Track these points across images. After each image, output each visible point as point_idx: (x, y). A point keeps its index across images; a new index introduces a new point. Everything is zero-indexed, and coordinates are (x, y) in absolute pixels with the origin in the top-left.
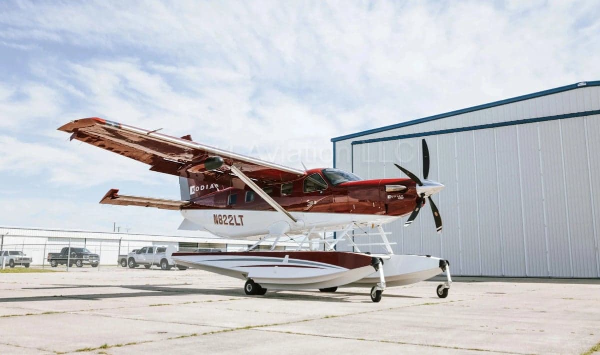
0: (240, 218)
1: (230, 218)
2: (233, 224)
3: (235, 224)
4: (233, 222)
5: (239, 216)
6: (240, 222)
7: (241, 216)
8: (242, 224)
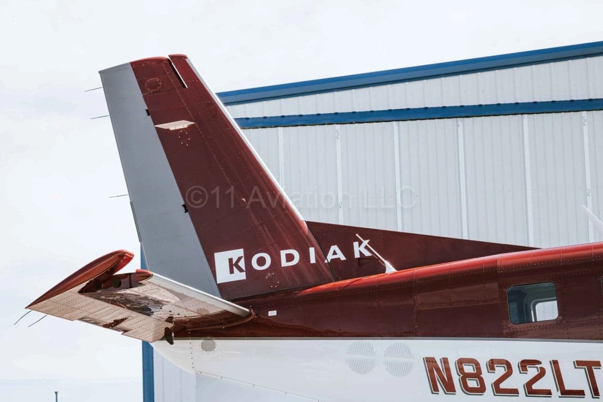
0: (582, 373)
1: (532, 372)
2: (548, 393)
3: (556, 393)
4: (547, 382)
5: (579, 364)
6: (584, 385)
7: (589, 366)
8: (596, 392)
